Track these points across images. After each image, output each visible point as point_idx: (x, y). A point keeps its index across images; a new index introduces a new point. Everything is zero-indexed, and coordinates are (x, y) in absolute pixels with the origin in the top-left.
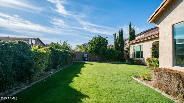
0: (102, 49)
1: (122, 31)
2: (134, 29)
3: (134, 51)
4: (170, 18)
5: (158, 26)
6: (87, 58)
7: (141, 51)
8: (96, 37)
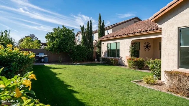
0: (69, 45)
1: (91, 23)
2: (104, 22)
3: (107, 49)
4: (175, 20)
5: (160, 26)
6: (44, 58)
7: (117, 49)
8: (59, 27)
